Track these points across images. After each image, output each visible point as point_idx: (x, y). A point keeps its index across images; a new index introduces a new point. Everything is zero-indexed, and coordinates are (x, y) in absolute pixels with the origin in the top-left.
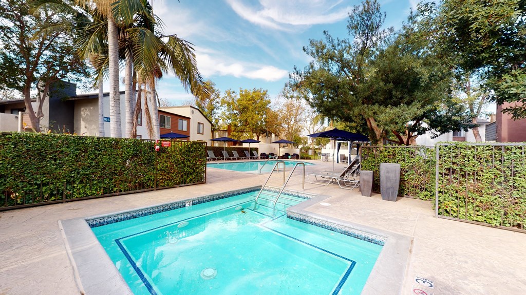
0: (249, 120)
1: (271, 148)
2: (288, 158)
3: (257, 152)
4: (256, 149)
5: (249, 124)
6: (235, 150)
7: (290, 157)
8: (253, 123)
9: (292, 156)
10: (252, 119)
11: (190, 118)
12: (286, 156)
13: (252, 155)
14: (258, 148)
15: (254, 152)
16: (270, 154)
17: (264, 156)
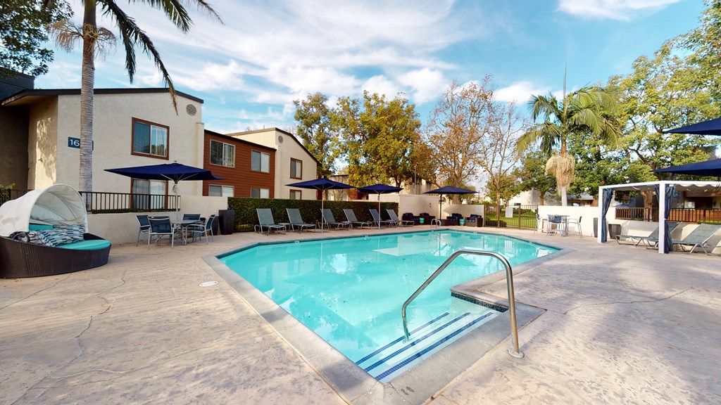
0: (381, 149)
1: (423, 203)
2: (459, 224)
3: (397, 212)
4: (394, 206)
5: (380, 158)
6: (349, 208)
7: (462, 221)
8: (389, 154)
9: (468, 219)
10: (387, 148)
11: (275, 150)
12: (454, 220)
13: (385, 216)
14: (397, 204)
15: (390, 212)
16: (421, 215)
17: (409, 219)
